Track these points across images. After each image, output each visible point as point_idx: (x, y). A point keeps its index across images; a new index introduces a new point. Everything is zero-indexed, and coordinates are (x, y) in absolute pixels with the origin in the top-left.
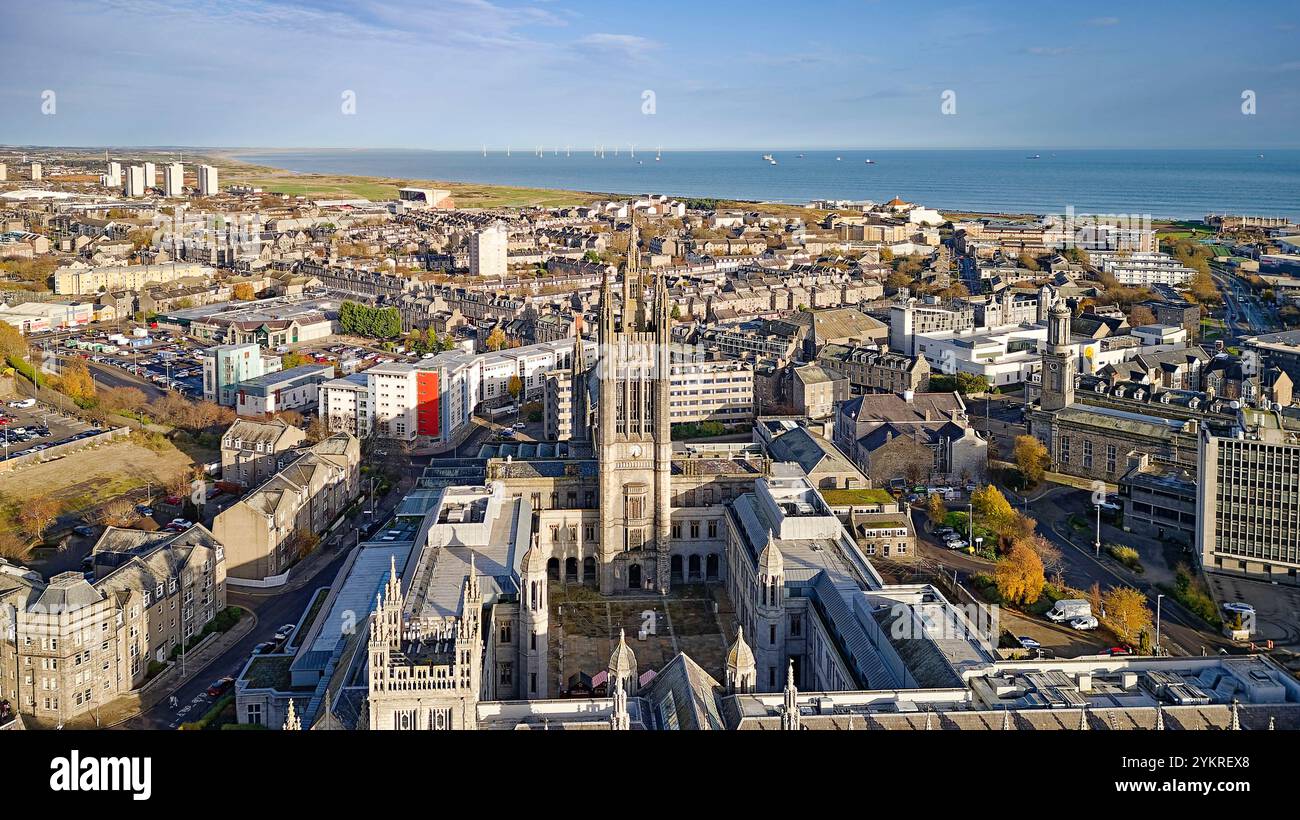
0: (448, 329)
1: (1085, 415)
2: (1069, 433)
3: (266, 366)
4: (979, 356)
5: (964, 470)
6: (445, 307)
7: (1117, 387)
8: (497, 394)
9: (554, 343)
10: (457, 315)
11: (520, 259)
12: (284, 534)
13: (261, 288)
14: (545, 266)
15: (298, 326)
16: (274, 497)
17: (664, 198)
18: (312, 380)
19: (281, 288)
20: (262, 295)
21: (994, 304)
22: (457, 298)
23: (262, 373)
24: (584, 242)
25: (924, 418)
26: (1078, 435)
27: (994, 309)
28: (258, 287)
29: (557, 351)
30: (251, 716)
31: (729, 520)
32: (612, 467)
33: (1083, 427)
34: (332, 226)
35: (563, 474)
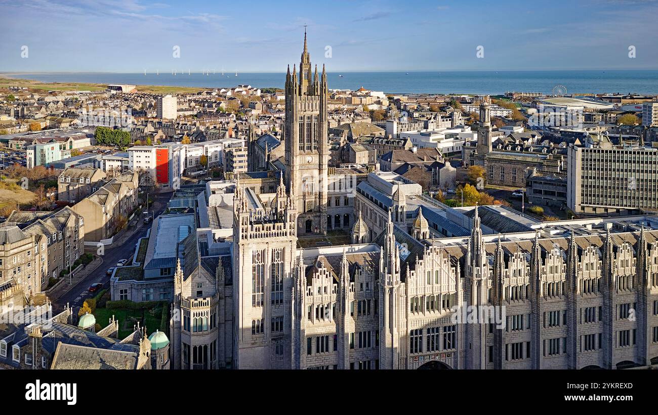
0: (155, 141)
1: (499, 155)
2: (493, 164)
3: (62, 155)
4: (433, 140)
5: (446, 182)
6: (153, 129)
7: (508, 145)
8: (194, 164)
9: (221, 140)
10: (160, 133)
11: (181, 113)
12: (109, 217)
13: (45, 126)
14: (196, 116)
15: (73, 140)
16: (103, 197)
17: (249, 87)
18: (90, 160)
19: (57, 125)
20: (45, 128)
21: (432, 120)
22: (157, 126)
23: (60, 159)
24: (214, 105)
25: (423, 160)
26: (497, 165)
27: (432, 122)
28: (43, 125)
29: (224, 143)
30: (122, 296)
31: (358, 195)
32: (298, 168)
33: (500, 160)
34: (77, 99)
35: (266, 177)
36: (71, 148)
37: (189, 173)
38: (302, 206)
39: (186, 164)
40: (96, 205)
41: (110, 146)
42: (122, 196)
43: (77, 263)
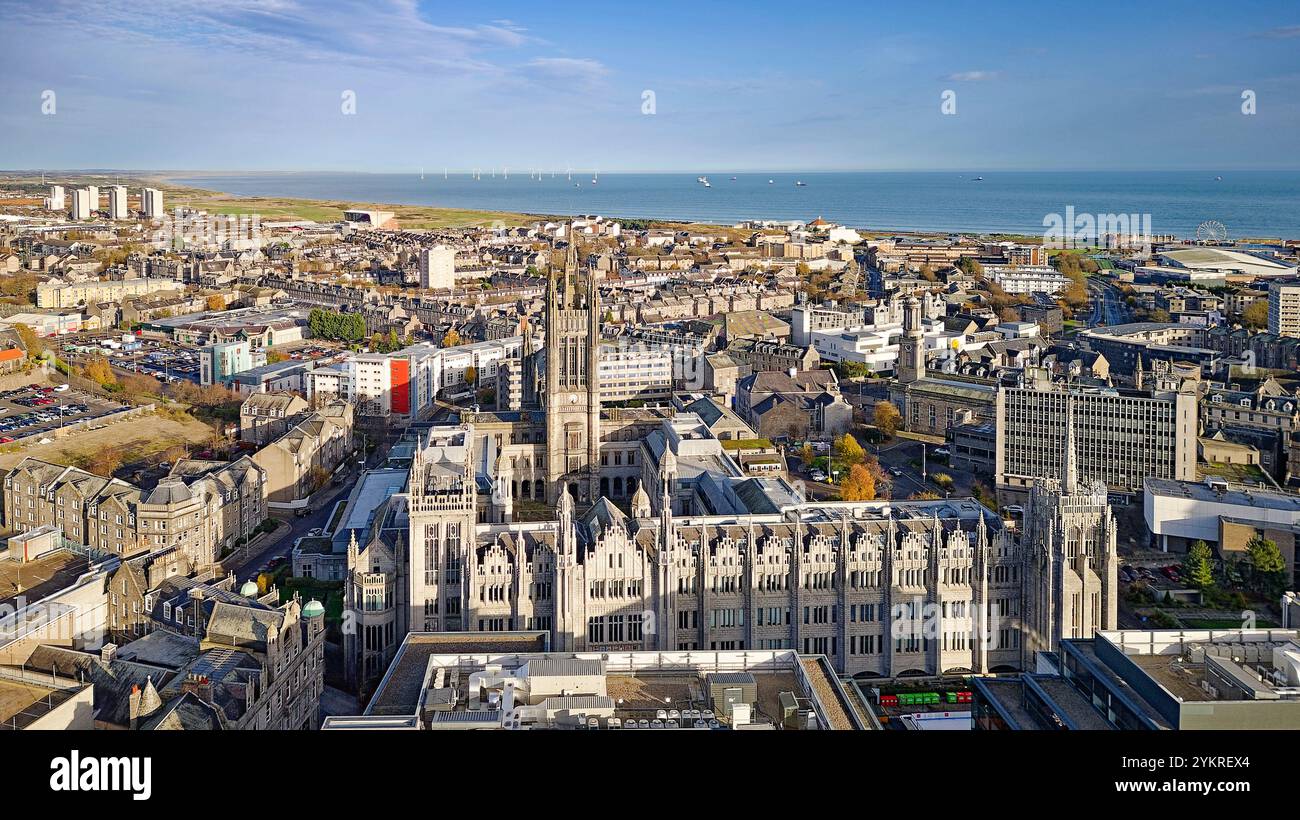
0: (407, 333)
1: (932, 385)
2: (918, 399)
3: (254, 362)
4: (862, 347)
5: (834, 429)
6: (403, 314)
7: (964, 366)
8: (455, 382)
9: (503, 340)
10: (415, 320)
11: (465, 275)
12: (304, 469)
13: (231, 300)
14: (490, 280)
15: (272, 330)
16: (296, 441)
17: (599, 218)
18: (295, 372)
19: (250, 300)
20: (231, 307)
21: (882, 307)
22: (413, 306)
23: (250, 368)
24: (525, 259)
25: (804, 390)
26: (925, 401)
27: (882, 311)
28: (228, 299)
29: (506, 346)
30: (305, 573)
31: (644, 450)
32: (556, 410)
33: (928, 394)
34: (287, 245)
35: (519, 420)
36: (270, 343)
37: (448, 396)
38: (564, 464)
39: (443, 381)
40: (285, 452)
41: (332, 340)
42: (325, 439)
43: (257, 531)
